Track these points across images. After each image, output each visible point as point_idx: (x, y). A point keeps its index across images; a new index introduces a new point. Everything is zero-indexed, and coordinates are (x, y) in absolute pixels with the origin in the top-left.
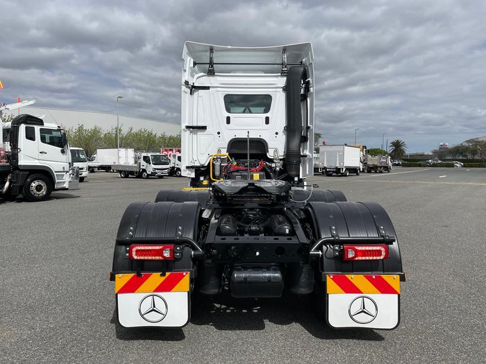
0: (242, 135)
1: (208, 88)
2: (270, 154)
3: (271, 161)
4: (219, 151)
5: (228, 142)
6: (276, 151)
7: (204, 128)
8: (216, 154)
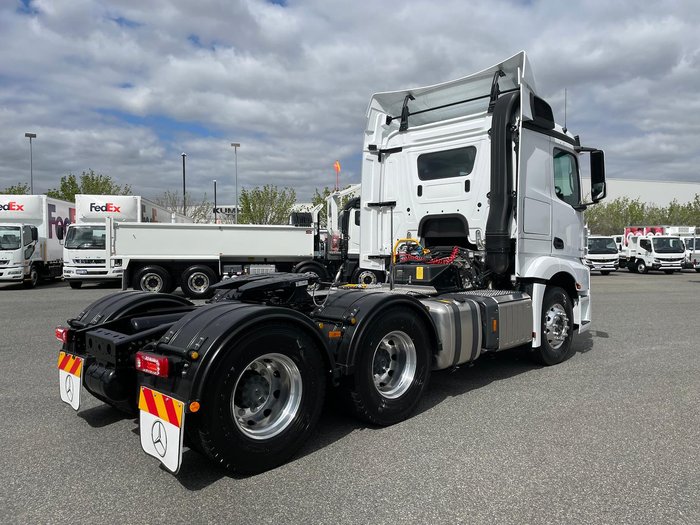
0: (435, 210)
1: (399, 150)
2: (472, 239)
3: (474, 248)
4: (409, 235)
5: (419, 222)
6: (478, 233)
7: (392, 204)
8: (405, 238)
